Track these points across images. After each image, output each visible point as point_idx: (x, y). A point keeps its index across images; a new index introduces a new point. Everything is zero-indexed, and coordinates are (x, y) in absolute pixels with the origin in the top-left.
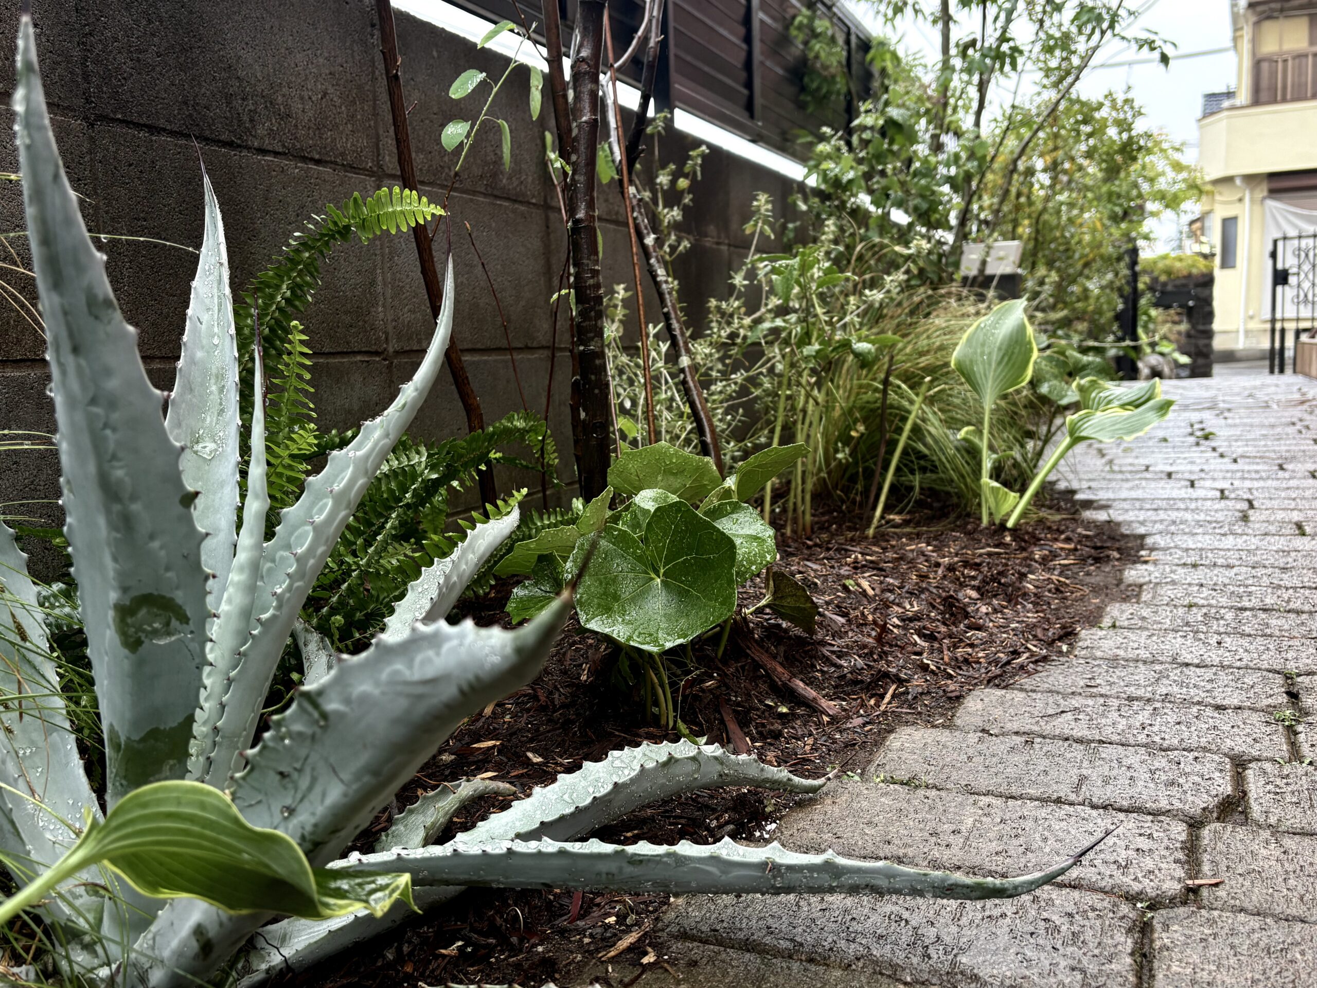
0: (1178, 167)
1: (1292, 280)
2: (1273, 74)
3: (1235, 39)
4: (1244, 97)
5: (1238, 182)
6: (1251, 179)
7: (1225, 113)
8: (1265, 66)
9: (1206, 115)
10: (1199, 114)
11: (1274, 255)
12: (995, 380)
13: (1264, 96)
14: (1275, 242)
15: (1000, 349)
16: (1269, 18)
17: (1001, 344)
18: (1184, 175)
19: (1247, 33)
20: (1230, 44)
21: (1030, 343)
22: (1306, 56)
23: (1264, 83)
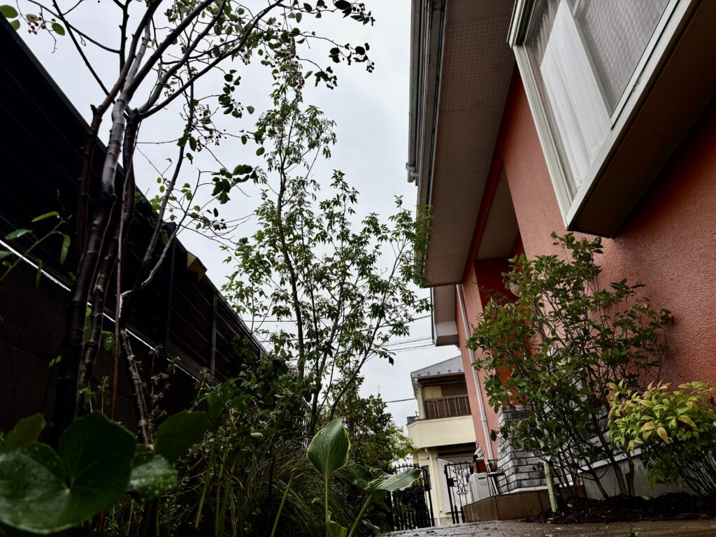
0: (402, 438)
1: (455, 484)
2: (432, 407)
3: (415, 394)
4: (422, 416)
5: (426, 450)
6: (431, 449)
7: (416, 422)
8: (428, 404)
9: (409, 424)
10: (407, 423)
11: (446, 472)
12: (330, 462)
13: (430, 415)
14: (446, 466)
15: (331, 444)
16: (426, 386)
17: (332, 441)
18: (405, 442)
19: (419, 391)
20: (414, 397)
21: (347, 439)
22: (442, 400)
23: (429, 410)
